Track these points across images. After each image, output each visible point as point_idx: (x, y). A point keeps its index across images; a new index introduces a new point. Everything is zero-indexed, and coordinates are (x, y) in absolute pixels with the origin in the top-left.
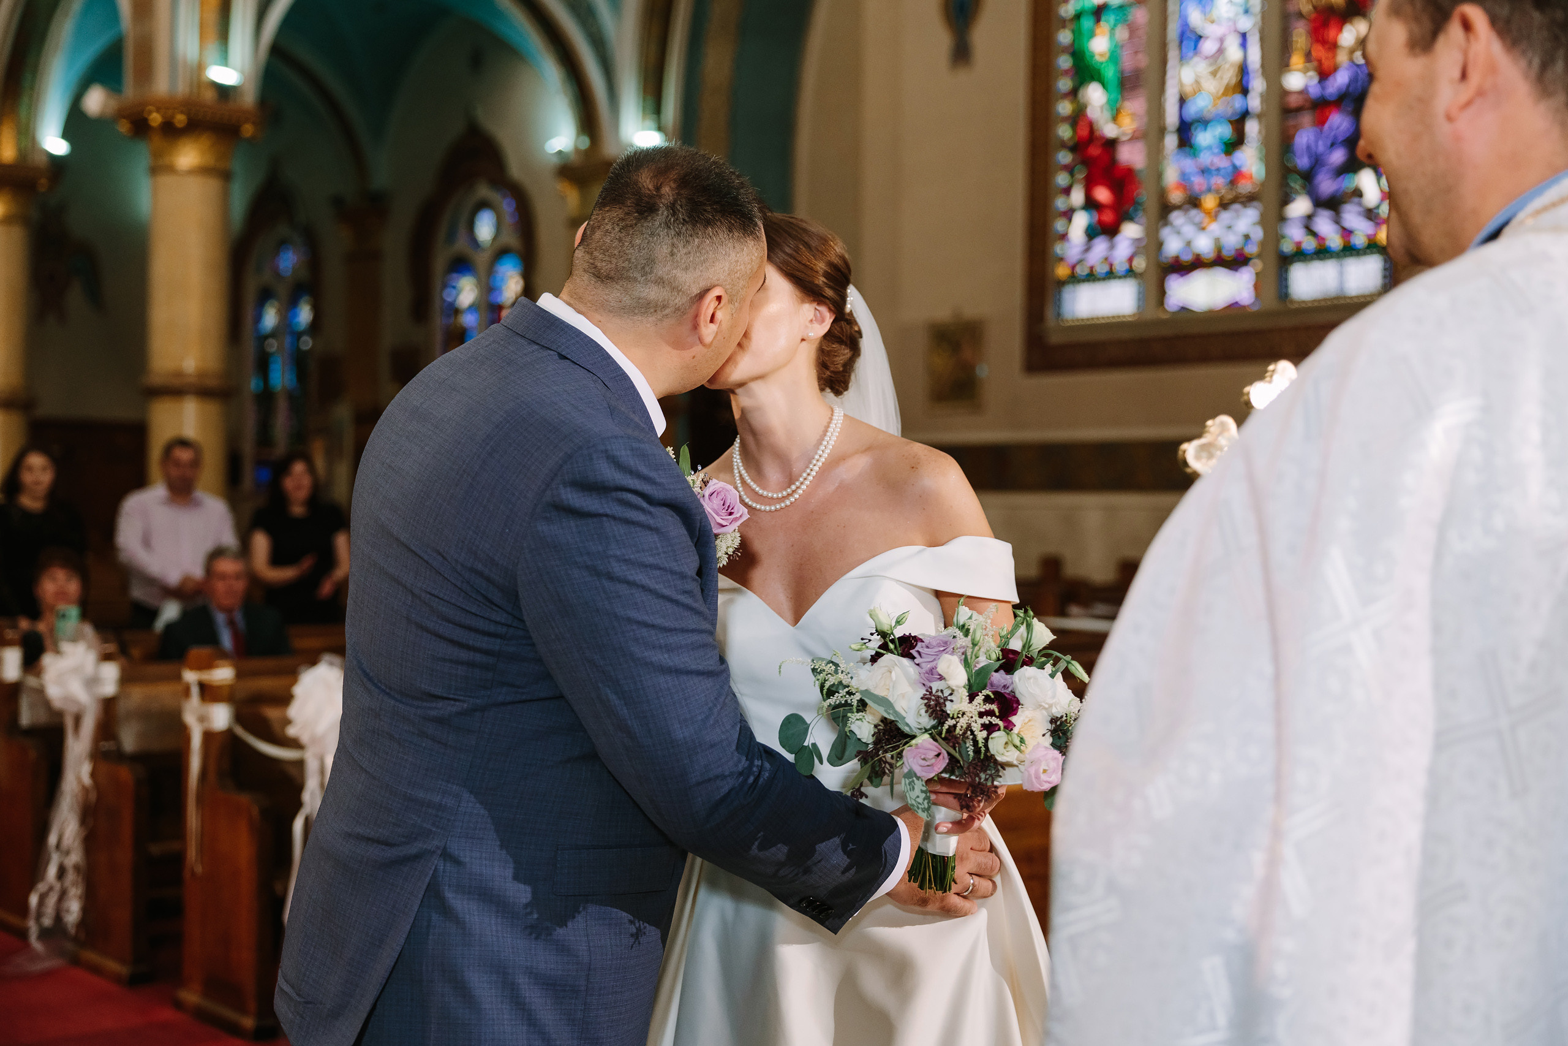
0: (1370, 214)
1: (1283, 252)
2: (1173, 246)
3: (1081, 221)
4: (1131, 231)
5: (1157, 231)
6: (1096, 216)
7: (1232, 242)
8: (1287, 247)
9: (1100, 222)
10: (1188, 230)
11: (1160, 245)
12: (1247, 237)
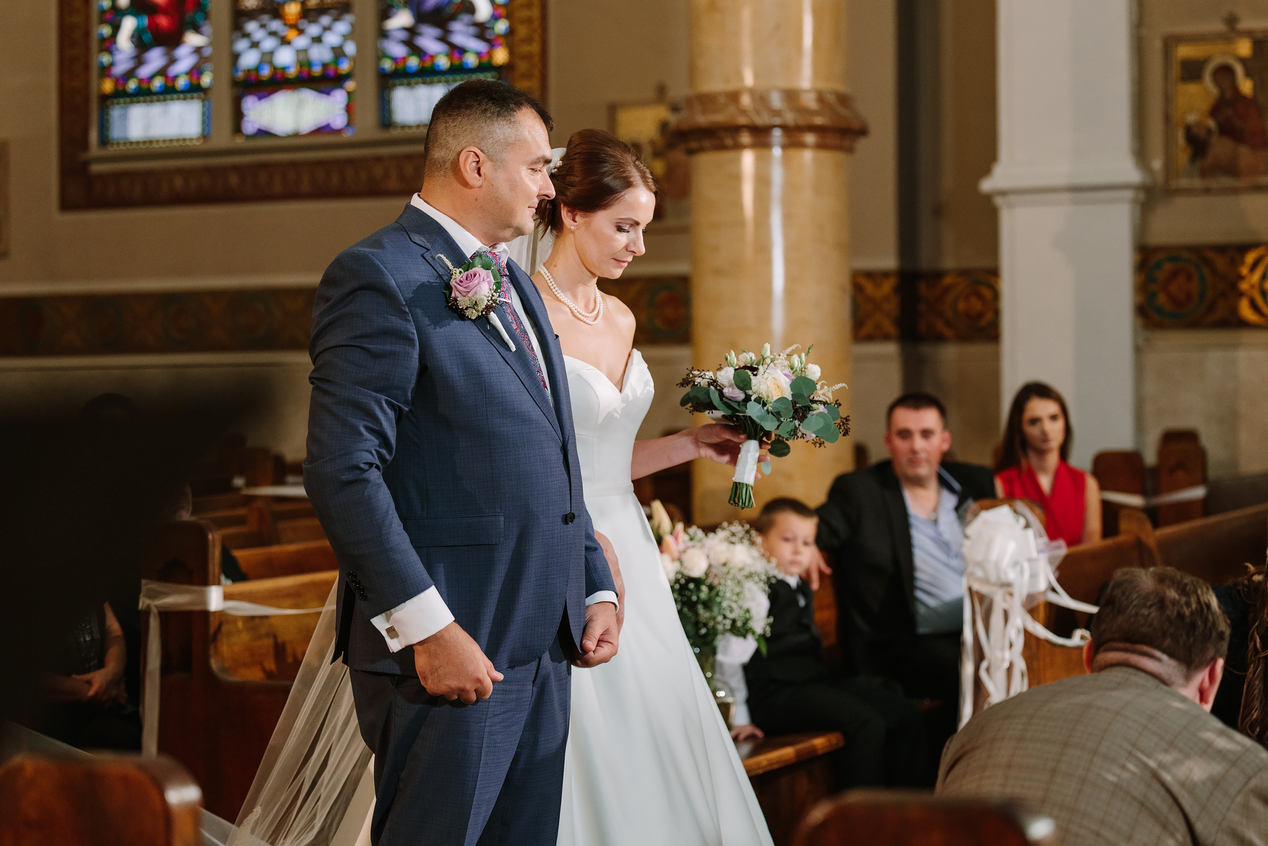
0: (482, 31)
1: (383, 69)
2: (249, 59)
3: (129, 24)
4: (193, 39)
5: (232, 42)
6: (145, 21)
7: (320, 55)
8: (388, 65)
9: (153, 27)
10: (268, 44)
11: (236, 57)
12: (338, 52)
